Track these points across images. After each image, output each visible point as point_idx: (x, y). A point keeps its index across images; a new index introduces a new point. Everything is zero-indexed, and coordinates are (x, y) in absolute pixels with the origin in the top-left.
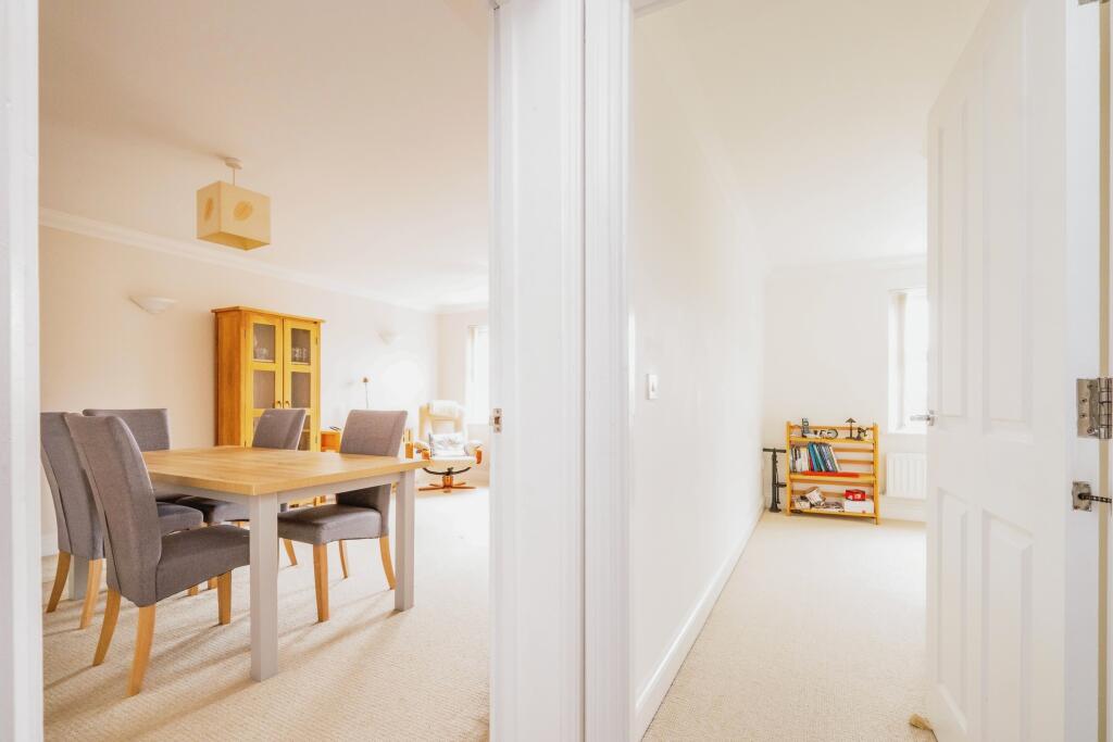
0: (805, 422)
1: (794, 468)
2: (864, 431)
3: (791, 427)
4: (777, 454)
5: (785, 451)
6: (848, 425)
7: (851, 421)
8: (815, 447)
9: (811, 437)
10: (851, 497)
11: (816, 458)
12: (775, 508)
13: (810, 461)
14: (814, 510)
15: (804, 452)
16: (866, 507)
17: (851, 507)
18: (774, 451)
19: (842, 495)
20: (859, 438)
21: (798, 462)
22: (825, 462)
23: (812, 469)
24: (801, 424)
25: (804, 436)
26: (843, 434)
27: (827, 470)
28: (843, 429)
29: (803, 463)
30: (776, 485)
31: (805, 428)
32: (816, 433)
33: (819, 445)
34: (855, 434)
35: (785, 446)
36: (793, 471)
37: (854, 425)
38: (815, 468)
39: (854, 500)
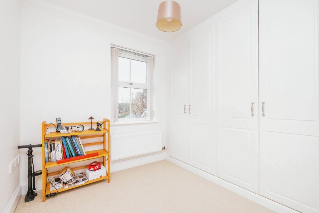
0: (58, 120)
1: (49, 158)
2: (101, 125)
3: (45, 126)
4: (33, 149)
5: (41, 146)
6: (90, 121)
7: (91, 118)
8: (67, 139)
9: (64, 132)
10: (92, 169)
11: (68, 147)
12: (31, 195)
13: (64, 150)
14: (66, 187)
15: (58, 144)
16: (102, 172)
17: (93, 175)
18: (30, 147)
19: (85, 167)
20: (98, 130)
21: (53, 154)
22: (75, 149)
23: (65, 156)
24: (55, 123)
25: (58, 132)
26: (87, 128)
27: (77, 155)
28: (87, 123)
29: (57, 154)
30: (32, 175)
31: (58, 126)
32: (67, 128)
33: (71, 137)
34: (95, 127)
35: (40, 141)
36: (48, 160)
37: (93, 121)
38: (67, 154)
39: (95, 170)
